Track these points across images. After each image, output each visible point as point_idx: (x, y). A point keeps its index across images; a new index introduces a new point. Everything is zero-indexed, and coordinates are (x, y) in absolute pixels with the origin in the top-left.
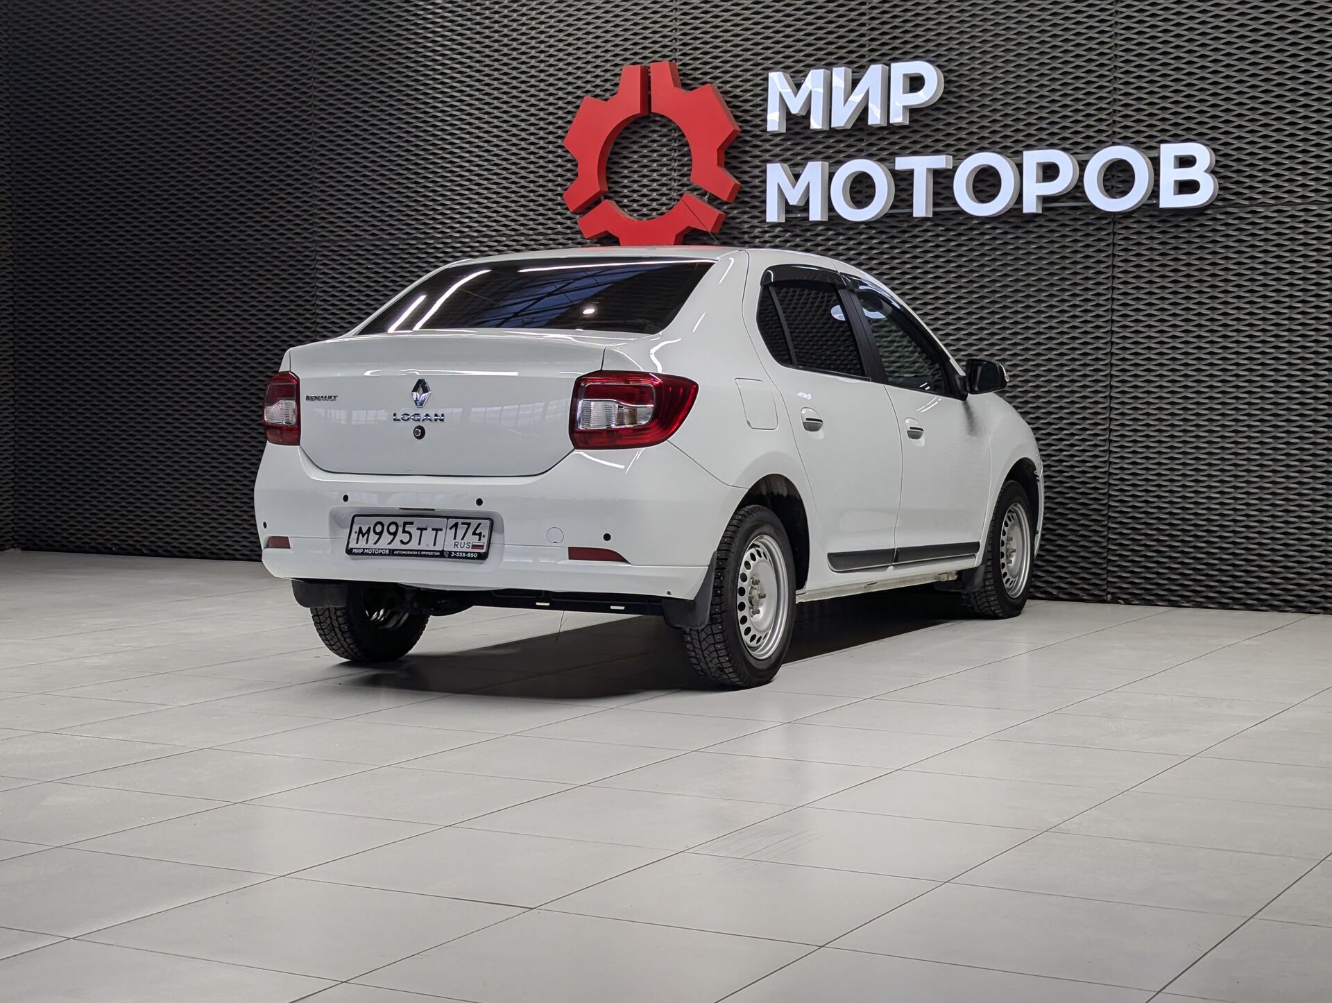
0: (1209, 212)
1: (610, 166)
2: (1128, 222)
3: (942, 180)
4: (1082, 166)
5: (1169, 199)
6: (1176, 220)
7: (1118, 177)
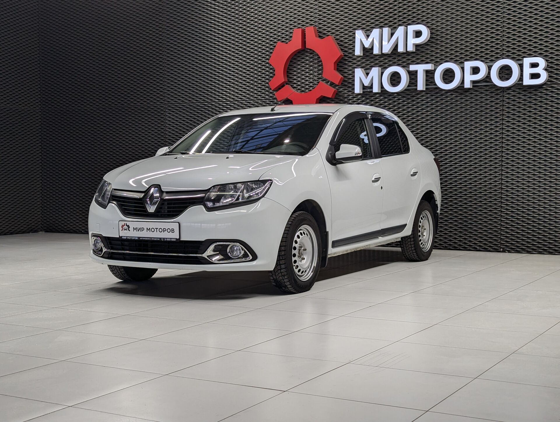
0: (544, 86)
1: (289, 71)
2: (509, 92)
3: (430, 74)
4: (490, 68)
5: (527, 81)
6: (530, 90)
7: (505, 72)
